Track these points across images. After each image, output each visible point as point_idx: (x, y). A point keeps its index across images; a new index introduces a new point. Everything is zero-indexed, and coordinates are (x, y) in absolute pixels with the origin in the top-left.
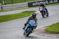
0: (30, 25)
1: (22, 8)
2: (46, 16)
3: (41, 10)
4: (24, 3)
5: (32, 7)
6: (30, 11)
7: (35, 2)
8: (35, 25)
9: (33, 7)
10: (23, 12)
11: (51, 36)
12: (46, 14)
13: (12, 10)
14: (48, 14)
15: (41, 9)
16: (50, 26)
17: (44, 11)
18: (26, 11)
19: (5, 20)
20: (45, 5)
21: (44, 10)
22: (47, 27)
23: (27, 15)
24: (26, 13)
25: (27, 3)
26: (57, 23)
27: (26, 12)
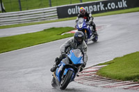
0: (70, 62)
1: (44, 20)
2: (92, 42)
3: (81, 26)
4: (48, 9)
5: (66, 17)
6: (61, 28)
7: (74, 7)
8: (82, 62)
9: (68, 18)
10: (45, 30)
11: (110, 87)
12: (92, 38)
13: (19, 24)
14: (96, 36)
15: (80, 23)
16: (109, 63)
17: (86, 29)
18: (52, 27)
19: (2, 49)
20: (90, 15)
21: (88, 27)
22: (101, 64)
23: (55, 36)
24: (53, 32)
25: (54, 8)
26: (125, 56)
27: (53, 29)
